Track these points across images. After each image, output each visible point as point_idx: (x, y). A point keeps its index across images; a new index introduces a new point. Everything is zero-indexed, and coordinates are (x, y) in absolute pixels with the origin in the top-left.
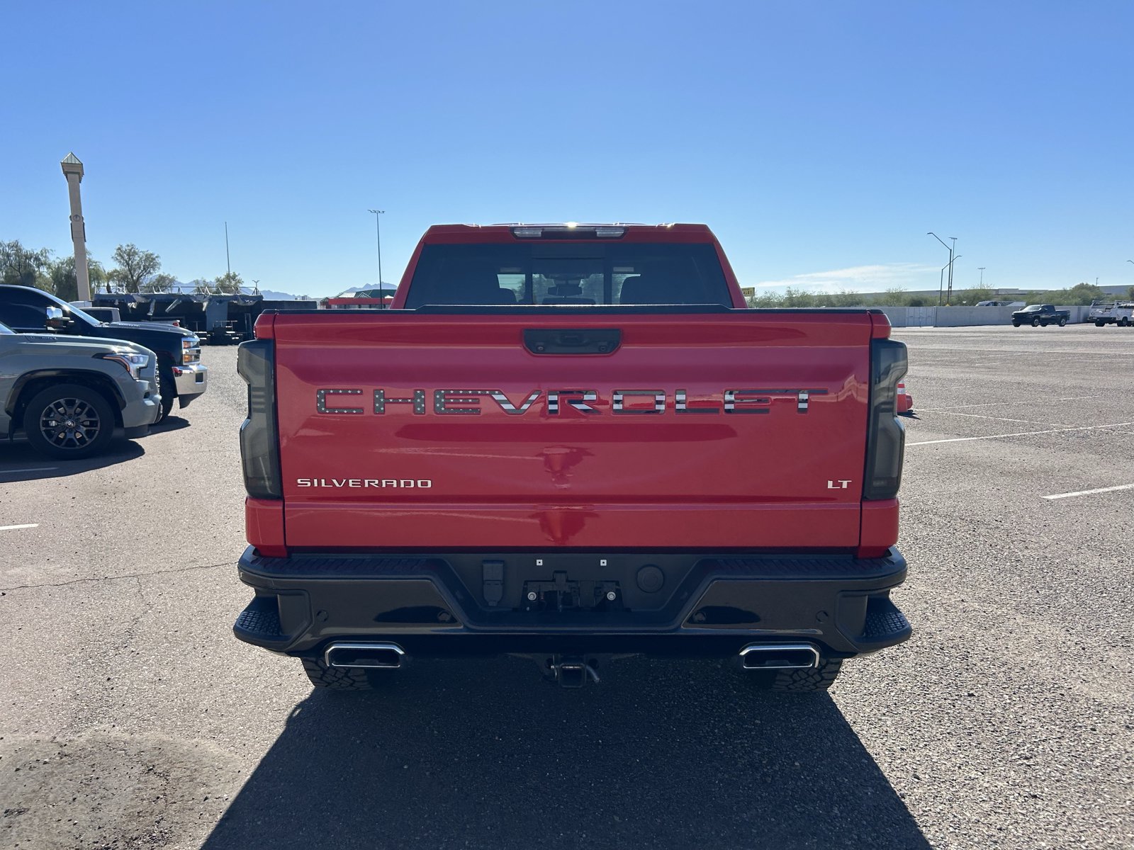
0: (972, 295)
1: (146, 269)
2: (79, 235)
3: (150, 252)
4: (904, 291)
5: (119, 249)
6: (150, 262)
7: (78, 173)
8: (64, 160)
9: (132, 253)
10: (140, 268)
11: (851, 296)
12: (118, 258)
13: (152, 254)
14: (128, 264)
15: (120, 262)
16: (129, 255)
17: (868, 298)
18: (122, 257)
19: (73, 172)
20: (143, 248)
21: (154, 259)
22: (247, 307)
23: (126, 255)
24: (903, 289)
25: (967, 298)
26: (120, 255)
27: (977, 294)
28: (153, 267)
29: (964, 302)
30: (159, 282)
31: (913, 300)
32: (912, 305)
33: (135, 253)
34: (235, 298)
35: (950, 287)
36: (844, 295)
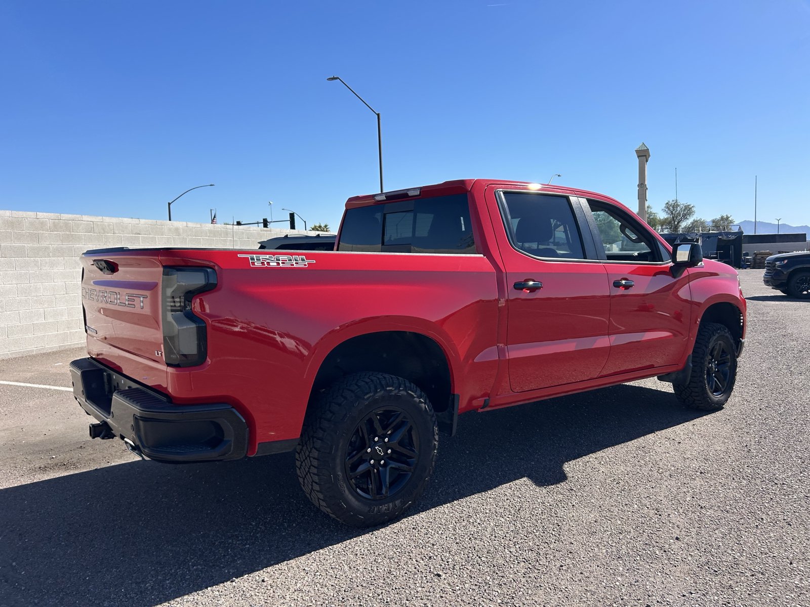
1: (685, 217)
2: (642, 197)
3: (689, 204)
5: (667, 203)
6: (688, 211)
7: (645, 156)
8: (637, 148)
9: (675, 205)
10: (680, 215)
12: (667, 210)
13: (689, 205)
14: (672, 213)
15: (667, 212)
16: (673, 207)
18: (669, 209)
19: (643, 155)
20: (683, 202)
21: (691, 208)
22: (730, 240)
23: (671, 207)
26: (668, 208)
28: (689, 214)
30: (692, 225)
33: (678, 205)
34: (720, 234)
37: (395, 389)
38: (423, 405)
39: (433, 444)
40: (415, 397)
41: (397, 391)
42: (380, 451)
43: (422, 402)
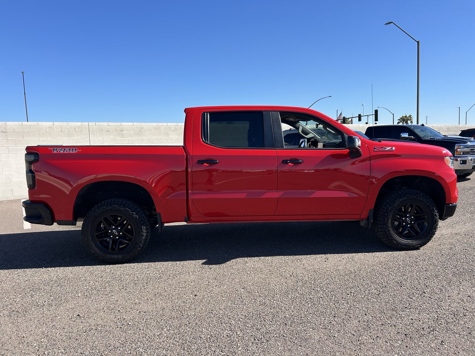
37: (118, 207)
38: (135, 215)
39: (142, 234)
40: (129, 211)
41: (119, 207)
42: (115, 232)
43: (134, 214)
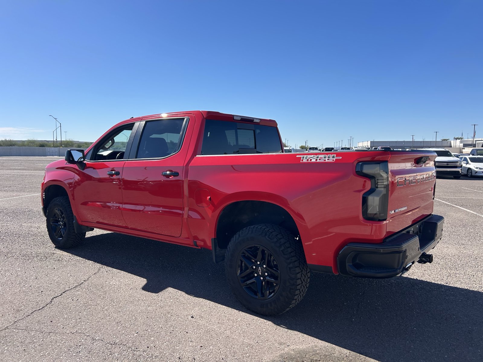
0: (66, 143)
4: (36, 140)
11: (10, 141)
17: (19, 143)
24: (35, 139)
25: (64, 144)
27: (68, 143)
29: (63, 146)
31: (40, 145)
32: (40, 147)
35: (56, 139)
36: (6, 141)
